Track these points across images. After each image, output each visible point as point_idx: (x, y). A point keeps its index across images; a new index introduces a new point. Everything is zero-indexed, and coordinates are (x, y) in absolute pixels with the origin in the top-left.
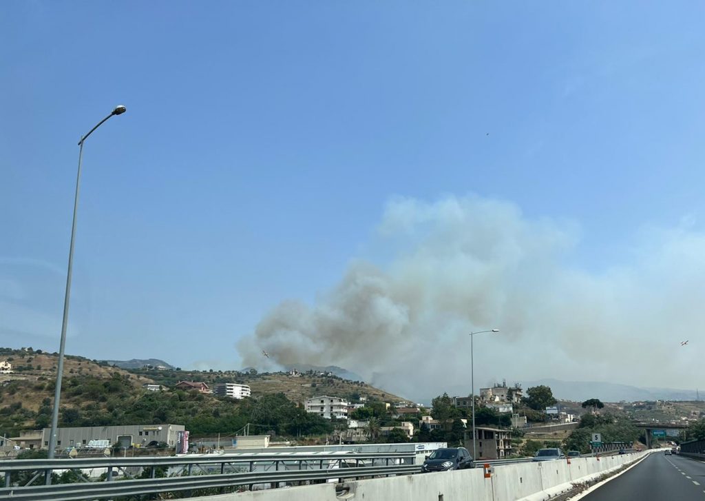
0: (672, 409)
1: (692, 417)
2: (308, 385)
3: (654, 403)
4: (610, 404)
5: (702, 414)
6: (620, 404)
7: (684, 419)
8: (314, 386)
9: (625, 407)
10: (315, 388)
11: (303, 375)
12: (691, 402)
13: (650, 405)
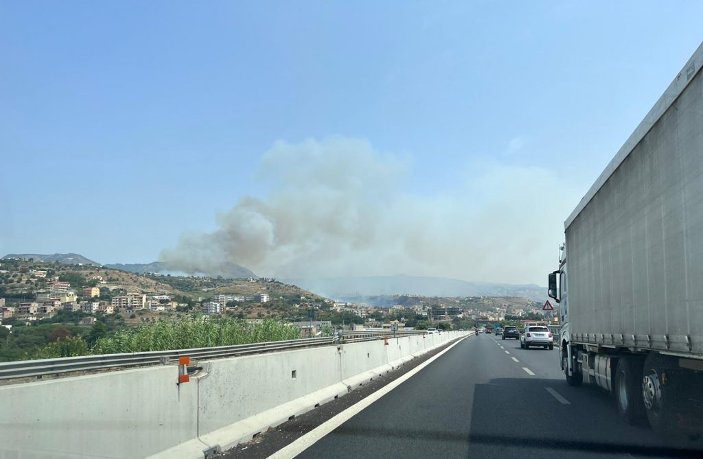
0: (490, 302)
1: (503, 308)
3: (479, 298)
5: (509, 306)
7: (498, 309)
12: (504, 298)
13: (476, 299)
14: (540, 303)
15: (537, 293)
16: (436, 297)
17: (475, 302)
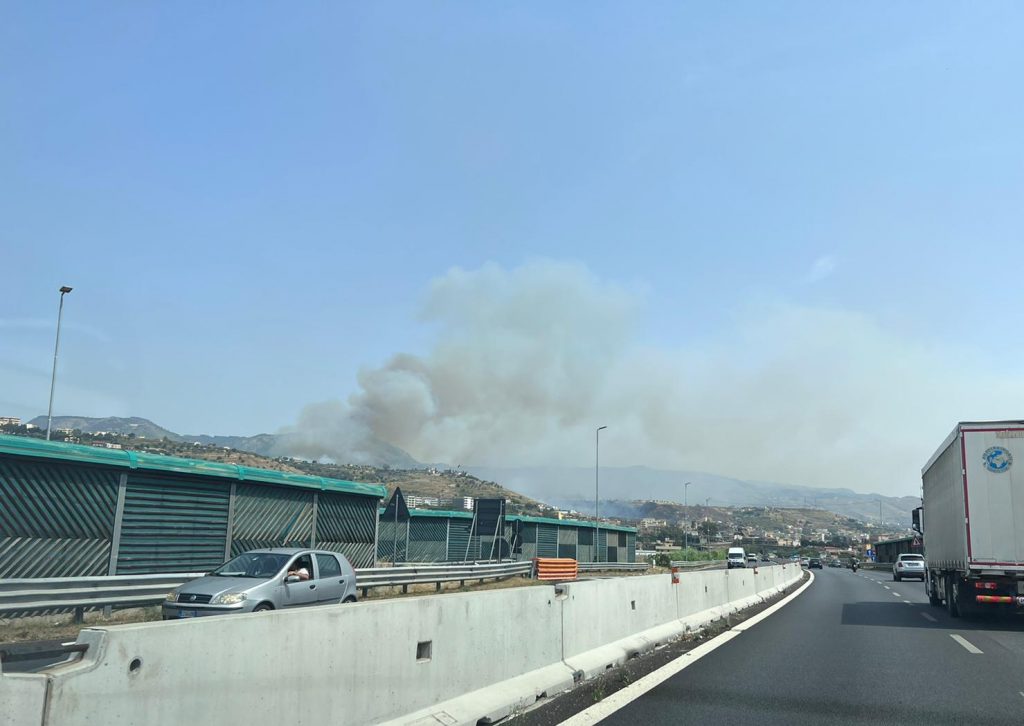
0: (779, 517)
1: (798, 526)
2: (453, 485)
3: (763, 510)
4: (719, 508)
5: (807, 522)
6: (729, 509)
7: (790, 527)
8: (458, 486)
9: (734, 512)
10: (459, 489)
11: (442, 475)
12: (799, 510)
13: (758, 511)
14: (853, 521)
15: (850, 502)
16: (698, 506)
17: (755, 514)
